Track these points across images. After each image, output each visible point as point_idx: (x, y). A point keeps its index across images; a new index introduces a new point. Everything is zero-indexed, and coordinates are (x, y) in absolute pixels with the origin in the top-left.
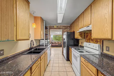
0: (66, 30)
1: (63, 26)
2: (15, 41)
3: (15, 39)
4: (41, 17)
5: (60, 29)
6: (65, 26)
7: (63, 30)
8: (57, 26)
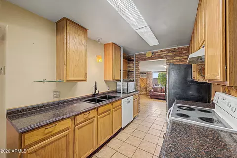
0: (178, 58)
1: (169, 51)
2: (65, 82)
3: (65, 80)
4: (113, 43)
5: (162, 58)
6: (174, 51)
7: (169, 60)
8: (152, 53)
